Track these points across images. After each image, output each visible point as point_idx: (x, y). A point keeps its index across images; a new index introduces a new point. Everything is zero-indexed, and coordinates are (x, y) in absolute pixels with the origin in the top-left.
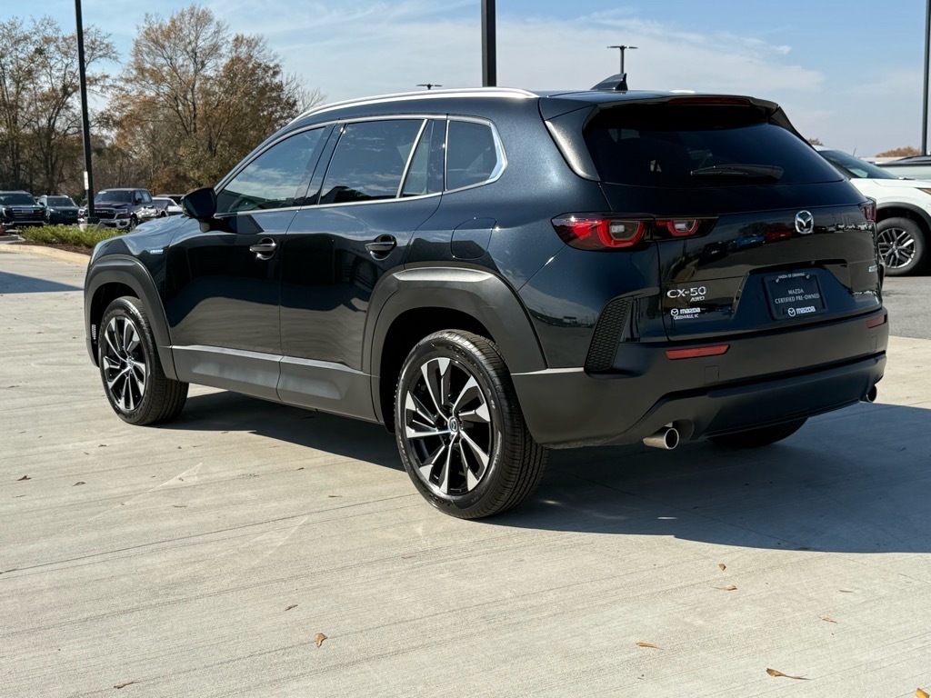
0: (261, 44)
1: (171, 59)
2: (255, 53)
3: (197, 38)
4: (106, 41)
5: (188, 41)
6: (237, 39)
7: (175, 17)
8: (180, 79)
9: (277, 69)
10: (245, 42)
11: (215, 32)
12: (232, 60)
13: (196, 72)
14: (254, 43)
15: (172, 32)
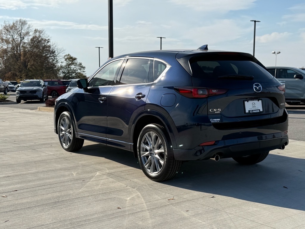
0: (43, 32)
1: (12, 36)
2: (41, 35)
3: (22, 29)
5: (19, 30)
7: (14, 23)
8: (15, 43)
9: (49, 40)
10: (38, 31)
11: (28, 28)
12: (33, 37)
13: (21, 40)
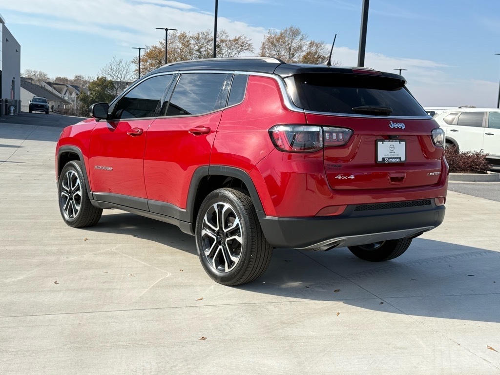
4: (249, 43)
6: (311, 43)
14: (319, 45)
15: (281, 38)
